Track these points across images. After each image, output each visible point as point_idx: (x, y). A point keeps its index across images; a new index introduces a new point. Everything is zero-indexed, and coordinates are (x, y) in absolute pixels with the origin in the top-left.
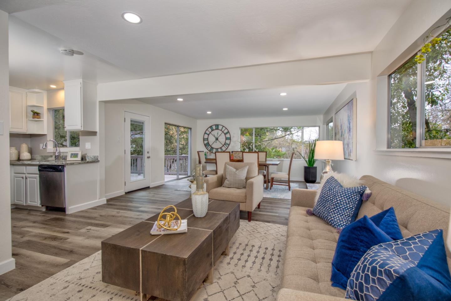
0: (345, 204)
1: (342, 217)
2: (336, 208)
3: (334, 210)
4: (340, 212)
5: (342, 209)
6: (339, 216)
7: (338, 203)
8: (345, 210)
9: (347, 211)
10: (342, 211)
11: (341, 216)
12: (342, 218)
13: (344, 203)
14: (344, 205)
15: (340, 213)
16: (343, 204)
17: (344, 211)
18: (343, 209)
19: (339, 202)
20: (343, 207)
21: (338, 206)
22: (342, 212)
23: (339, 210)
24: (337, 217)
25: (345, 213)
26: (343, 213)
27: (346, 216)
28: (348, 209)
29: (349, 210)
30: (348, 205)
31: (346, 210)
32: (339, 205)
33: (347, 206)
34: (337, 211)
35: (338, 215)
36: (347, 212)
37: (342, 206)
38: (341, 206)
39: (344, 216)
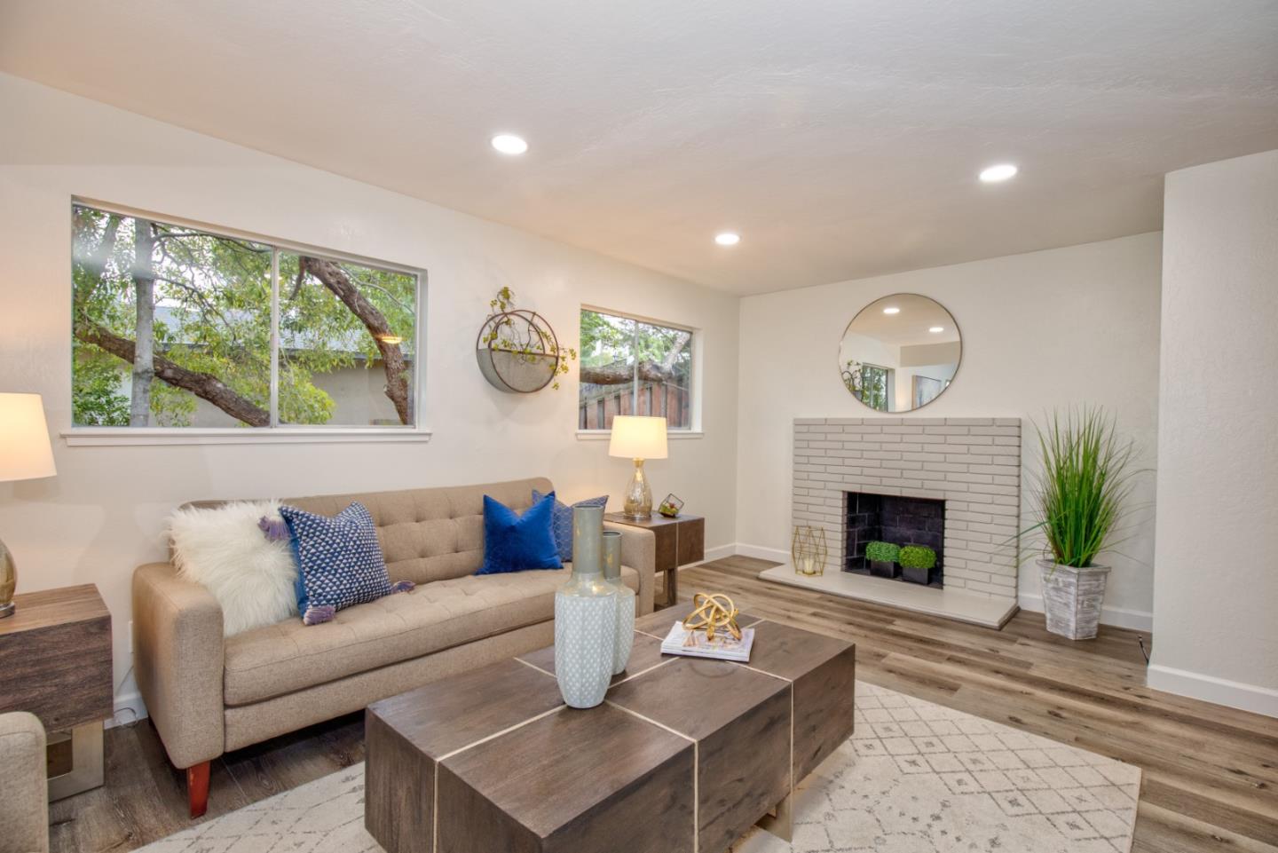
0: (328, 547)
1: (338, 575)
2: (316, 567)
3: (313, 572)
4: (328, 568)
5: (327, 560)
6: (330, 577)
7: (313, 554)
8: (334, 559)
9: (341, 557)
10: (331, 564)
11: (334, 575)
12: (338, 579)
13: (324, 547)
14: (328, 550)
15: (329, 571)
16: (325, 550)
17: (334, 562)
18: (330, 558)
19: (313, 550)
20: (329, 555)
21: (316, 561)
22: (332, 567)
23: (324, 565)
24: (327, 581)
25: (338, 565)
26: (335, 567)
27: (343, 569)
28: (339, 553)
29: (343, 553)
30: (335, 546)
31: (337, 557)
32: (318, 557)
33: (335, 549)
34: (320, 570)
35: (326, 577)
36: (341, 561)
37: (325, 555)
38: (322, 556)
39: (340, 571)
